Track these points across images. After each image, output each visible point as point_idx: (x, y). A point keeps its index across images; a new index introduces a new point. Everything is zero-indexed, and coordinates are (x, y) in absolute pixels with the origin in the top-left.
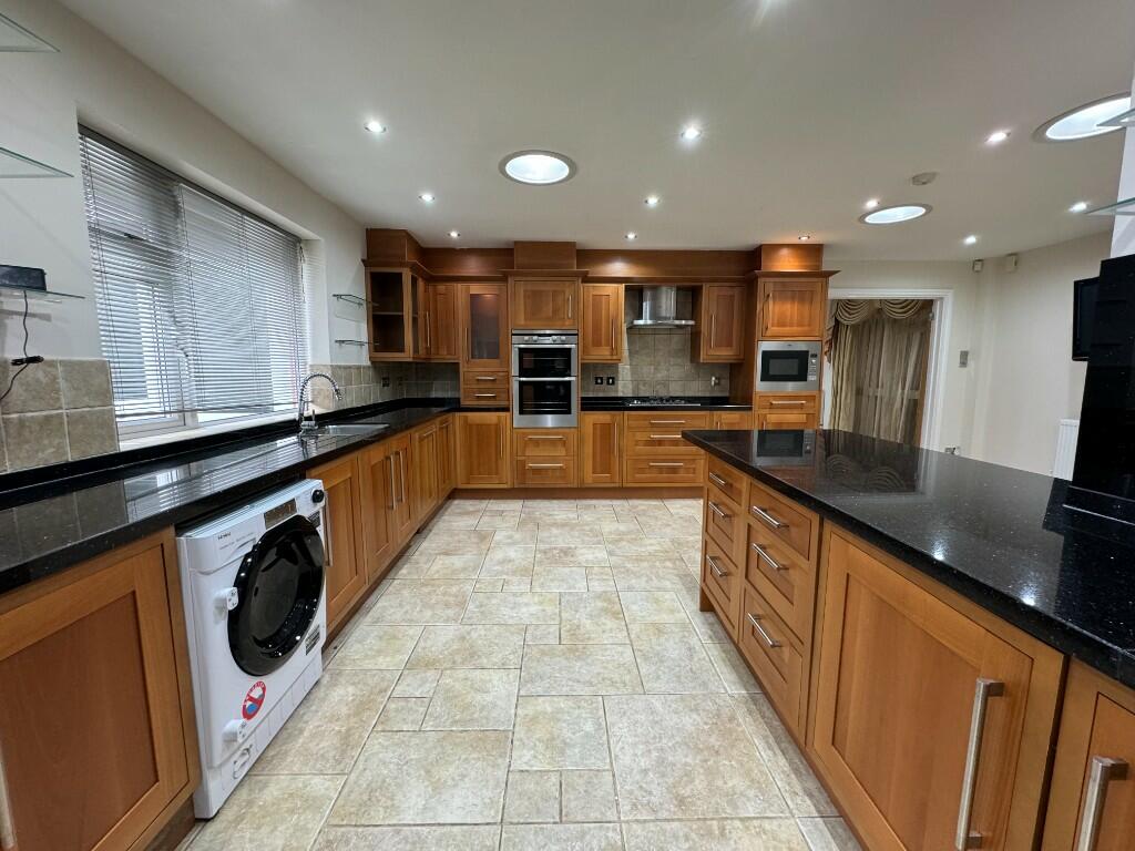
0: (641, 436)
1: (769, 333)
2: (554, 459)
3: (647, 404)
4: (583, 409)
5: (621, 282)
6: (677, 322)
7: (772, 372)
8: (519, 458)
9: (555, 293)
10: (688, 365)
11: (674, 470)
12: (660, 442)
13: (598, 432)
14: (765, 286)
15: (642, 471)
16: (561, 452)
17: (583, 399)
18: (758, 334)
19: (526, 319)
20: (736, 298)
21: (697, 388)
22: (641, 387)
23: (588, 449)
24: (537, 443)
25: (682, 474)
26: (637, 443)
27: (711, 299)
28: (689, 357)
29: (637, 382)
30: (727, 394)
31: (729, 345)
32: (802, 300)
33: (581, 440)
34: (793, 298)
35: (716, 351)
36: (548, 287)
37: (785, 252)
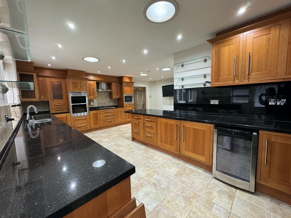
0: (104, 115)
1: (125, 93)
2: (83, 123)
3: (104, 108)
4: (90, 110)
5: (95, 81)
6: (107, 90)
7: (127, 100)
8: (73, 125)
9: (80, 83)
10: (109, 99)
11: (111, 121)
12: (108, 116)
13: (94, 115)
14: (124, 84)
15: (105, 123)
16: (85, 121)
17: (90, 108)
18: (124, 93)
19: (73, 89)
20: (118, 86)
21: (111, 104)
22: (99, 104)
23: (92, 120)
24: (78, 120)
25: (113, 122)
26: (103, 117)
27: (114, 86)
28: (109, 98)
29: (98, 103)
30: (117, 105)
31: (118, 95)
32: (130, 87)
33: (90, 118)
34: (128, 86)
35: (115, 96)
36: (78, 81)
37: (126, 78)
